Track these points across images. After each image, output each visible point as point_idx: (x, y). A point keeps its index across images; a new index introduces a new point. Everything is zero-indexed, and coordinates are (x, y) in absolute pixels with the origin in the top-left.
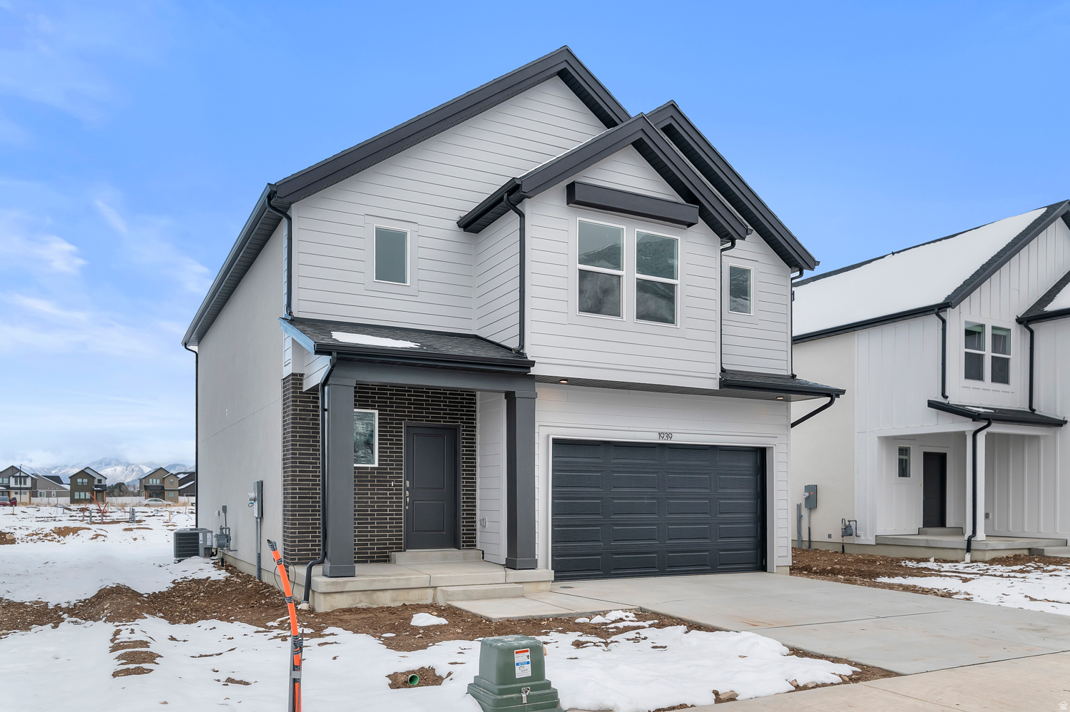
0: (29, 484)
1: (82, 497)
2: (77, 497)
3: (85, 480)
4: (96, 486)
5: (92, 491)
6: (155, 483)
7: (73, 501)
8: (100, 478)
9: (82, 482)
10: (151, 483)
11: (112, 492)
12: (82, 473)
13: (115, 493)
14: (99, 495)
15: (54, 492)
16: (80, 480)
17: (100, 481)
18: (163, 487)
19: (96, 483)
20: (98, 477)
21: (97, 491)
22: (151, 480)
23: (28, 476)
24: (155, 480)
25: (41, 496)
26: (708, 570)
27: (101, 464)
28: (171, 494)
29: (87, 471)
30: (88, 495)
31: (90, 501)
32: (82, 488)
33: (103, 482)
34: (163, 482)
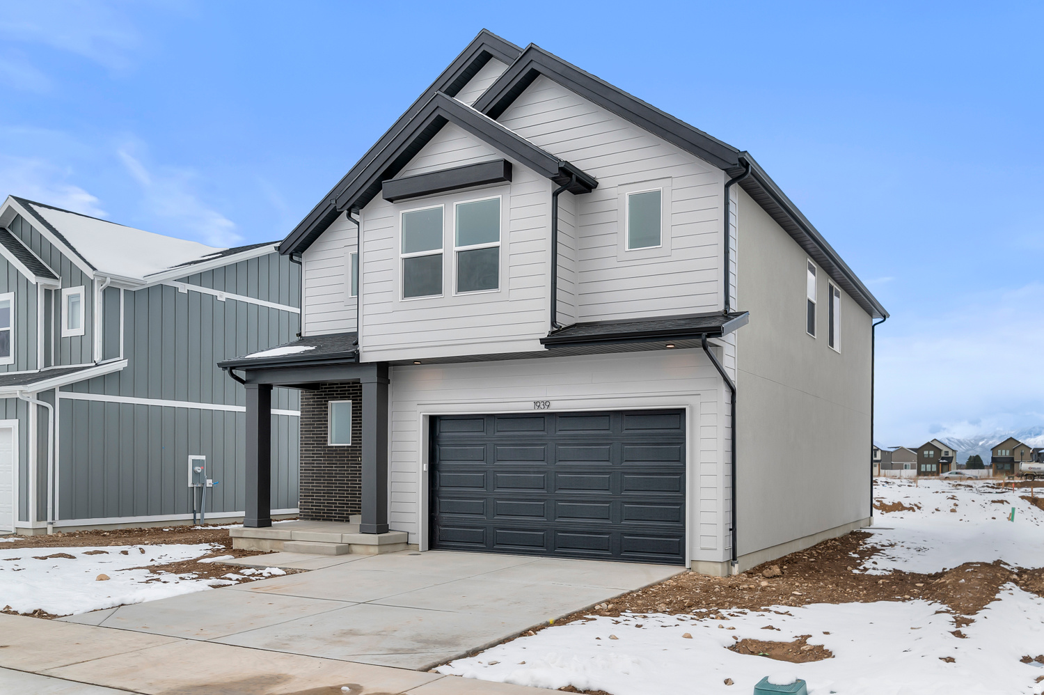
0: (879, 456)
1: (929, 470)
2: (923, 469)
3: (932, 452)
4: (943, 458)
5: (938, 464)
6: (1004, 454)
7: (920, 474)
8: (947, 450)
9: (929, 455)
10: (999, 454)
12: (929, 446)
14: (945, 467)
15: (909, 464)
16: (926, 453)
17: (947, 453)
18: (1013, 459)
19: (943, 455)
20: (945, 449)
21: (943, 464)
22: (999, 451)
23: (882, 450)
24: (1004, 451)
25: (906, 468)
26: (609, 556)
27: (1031, 434)
29: (935, 444)
30: (934, 468)
31: (937, 473)
32: (928, 461)
33: (950, 454)
34: (1013, 454)
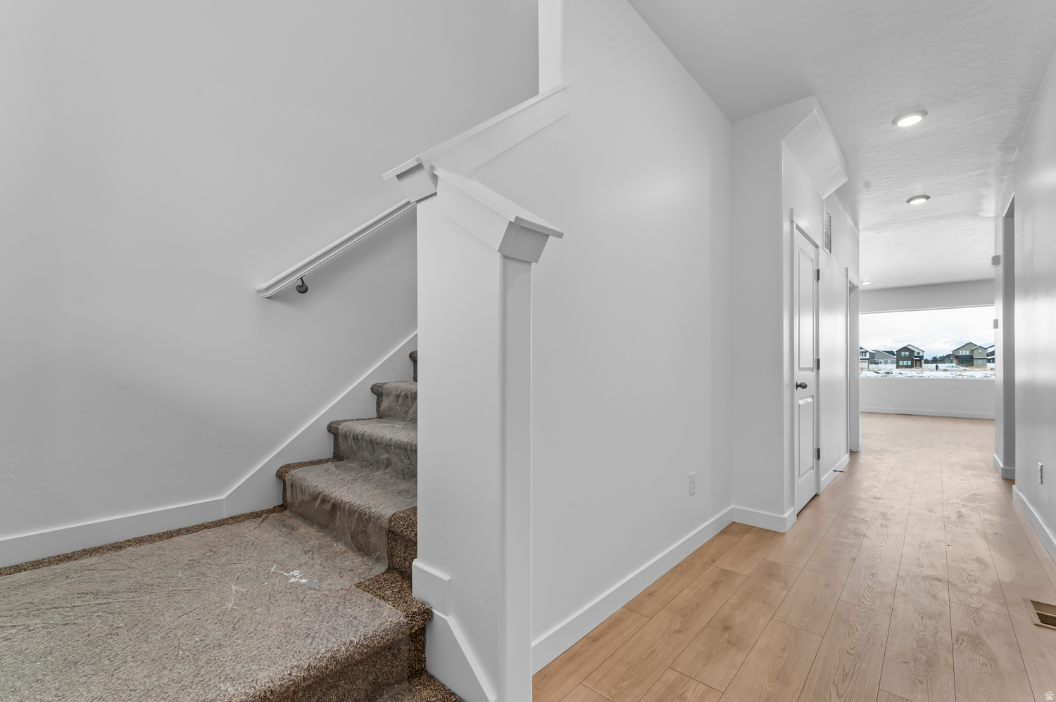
0: (868, 356)
1: (905, 364)
2: (901, 364)
3: (907, 353)
4: (916, 357)
5: (912, 360)
6: (964, 354)
7: (898, 367)
8: (919, 351)
9: (905, 354)
11: (944, 360)
12: (905, 349)
13: (946, 360)
14: (918, 363)
15: (889, 361)
16: (903, 353)
17: (918, 353)
18: (972, 356)
19: (916, 354)
20: (917, 351)
21: (916, 360)
22: (961, 352)
23: (867, 352)
24: (964, 351)
28: (980, 362)
29: (909, 347)
30: (909, 363)
31: (911, 367)
32: (906, 358)
33: (921, 354)
34: (973, 353)
